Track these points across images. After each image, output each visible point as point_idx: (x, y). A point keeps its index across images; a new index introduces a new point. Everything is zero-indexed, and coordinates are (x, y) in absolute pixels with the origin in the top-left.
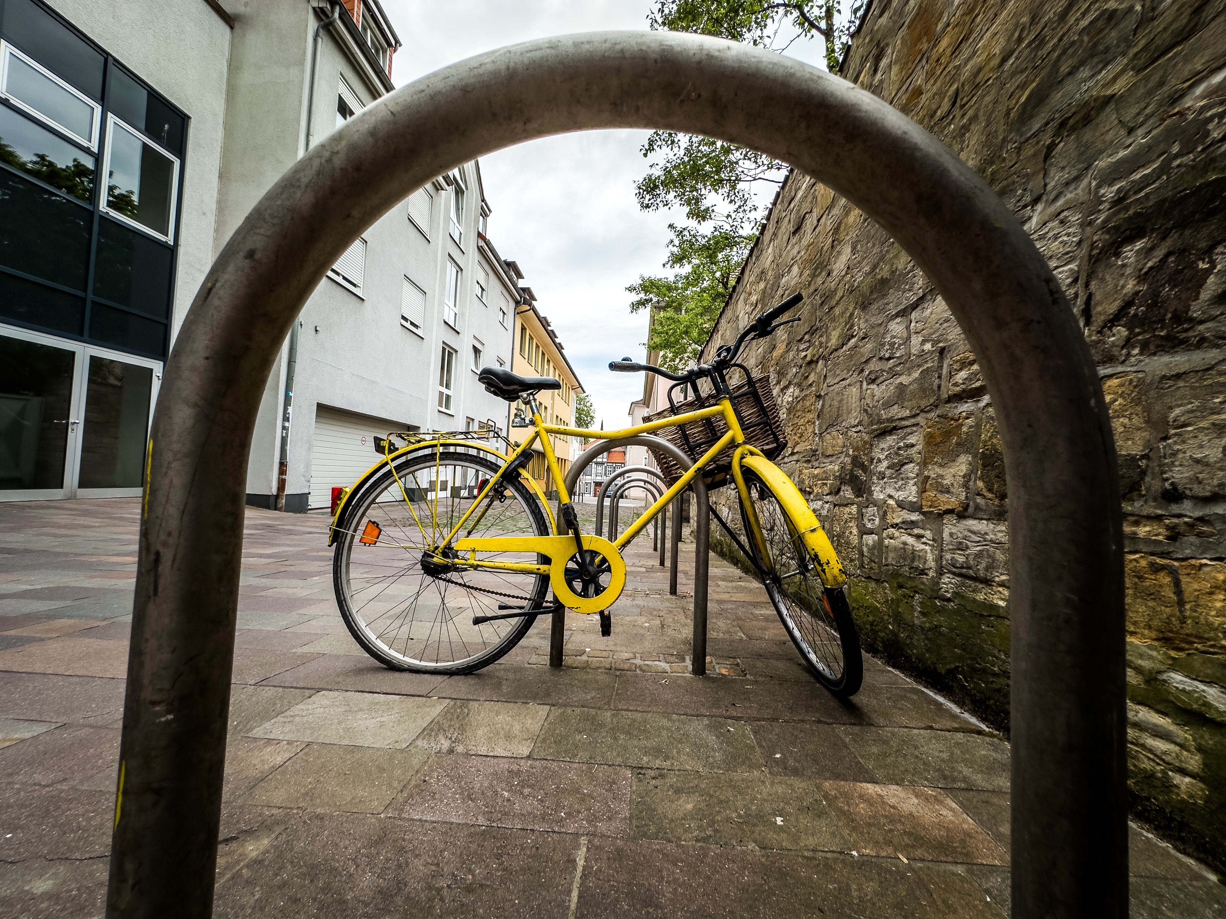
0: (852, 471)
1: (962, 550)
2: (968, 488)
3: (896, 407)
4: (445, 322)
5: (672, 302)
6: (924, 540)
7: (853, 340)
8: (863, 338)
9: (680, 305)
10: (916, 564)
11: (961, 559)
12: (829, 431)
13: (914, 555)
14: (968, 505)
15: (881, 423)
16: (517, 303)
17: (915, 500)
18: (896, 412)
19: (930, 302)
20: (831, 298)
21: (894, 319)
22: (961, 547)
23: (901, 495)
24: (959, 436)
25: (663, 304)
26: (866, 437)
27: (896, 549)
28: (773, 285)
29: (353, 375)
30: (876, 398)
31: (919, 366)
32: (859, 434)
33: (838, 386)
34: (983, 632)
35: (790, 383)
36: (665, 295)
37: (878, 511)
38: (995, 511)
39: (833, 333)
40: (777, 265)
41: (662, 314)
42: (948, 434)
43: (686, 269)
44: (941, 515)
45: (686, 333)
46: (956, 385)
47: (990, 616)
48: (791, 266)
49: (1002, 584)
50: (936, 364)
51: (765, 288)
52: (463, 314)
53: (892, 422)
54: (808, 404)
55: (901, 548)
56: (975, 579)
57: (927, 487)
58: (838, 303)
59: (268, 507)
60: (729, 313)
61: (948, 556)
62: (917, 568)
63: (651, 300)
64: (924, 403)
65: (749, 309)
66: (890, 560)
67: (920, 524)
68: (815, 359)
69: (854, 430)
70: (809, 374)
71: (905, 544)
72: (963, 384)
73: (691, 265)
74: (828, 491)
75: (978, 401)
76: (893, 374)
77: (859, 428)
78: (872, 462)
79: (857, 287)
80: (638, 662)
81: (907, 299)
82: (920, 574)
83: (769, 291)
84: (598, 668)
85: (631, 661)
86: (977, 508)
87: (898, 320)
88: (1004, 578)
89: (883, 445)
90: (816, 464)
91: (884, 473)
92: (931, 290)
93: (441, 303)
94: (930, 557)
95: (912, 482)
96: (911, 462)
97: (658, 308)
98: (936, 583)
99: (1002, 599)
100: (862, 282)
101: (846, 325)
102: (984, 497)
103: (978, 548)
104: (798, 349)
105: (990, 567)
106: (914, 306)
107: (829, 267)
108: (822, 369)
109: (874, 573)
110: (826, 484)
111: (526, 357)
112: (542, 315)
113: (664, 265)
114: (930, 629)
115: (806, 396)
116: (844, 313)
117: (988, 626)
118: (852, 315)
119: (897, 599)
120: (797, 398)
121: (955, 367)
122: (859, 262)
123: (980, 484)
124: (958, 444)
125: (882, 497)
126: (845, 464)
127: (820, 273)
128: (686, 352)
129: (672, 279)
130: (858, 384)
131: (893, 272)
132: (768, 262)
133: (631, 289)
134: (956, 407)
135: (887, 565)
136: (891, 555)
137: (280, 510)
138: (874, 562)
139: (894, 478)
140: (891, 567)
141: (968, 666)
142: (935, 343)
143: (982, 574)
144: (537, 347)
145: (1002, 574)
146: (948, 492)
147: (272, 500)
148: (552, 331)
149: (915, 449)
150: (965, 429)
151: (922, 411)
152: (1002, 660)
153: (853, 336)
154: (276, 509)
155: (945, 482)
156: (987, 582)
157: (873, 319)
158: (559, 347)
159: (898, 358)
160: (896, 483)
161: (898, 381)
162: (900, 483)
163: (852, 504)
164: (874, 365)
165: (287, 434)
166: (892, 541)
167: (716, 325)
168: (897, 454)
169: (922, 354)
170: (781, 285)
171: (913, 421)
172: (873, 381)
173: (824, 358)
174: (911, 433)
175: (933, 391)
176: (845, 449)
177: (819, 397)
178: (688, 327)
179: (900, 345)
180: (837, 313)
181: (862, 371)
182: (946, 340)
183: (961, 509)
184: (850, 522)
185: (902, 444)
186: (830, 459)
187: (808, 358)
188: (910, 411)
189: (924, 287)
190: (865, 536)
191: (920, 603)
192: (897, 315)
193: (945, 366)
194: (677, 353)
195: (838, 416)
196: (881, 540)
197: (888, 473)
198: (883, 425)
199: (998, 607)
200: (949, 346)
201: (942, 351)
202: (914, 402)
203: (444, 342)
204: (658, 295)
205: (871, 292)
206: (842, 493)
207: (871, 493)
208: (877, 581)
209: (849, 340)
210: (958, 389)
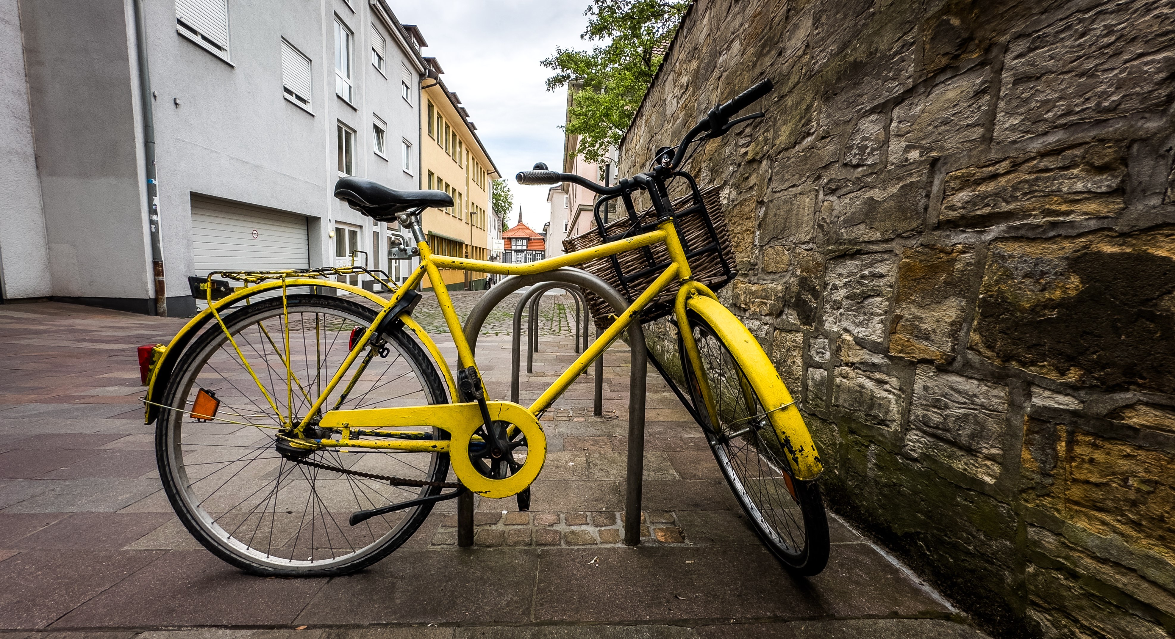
0: (798, 294)
1: (939, 408)
2: (956, 339)
3: (862, 226)
4: (338, 97)
5: (592, 80)
6: (887, 387)
7: (809, 139)
8: (823, 138)
9: (600, 83)
10: (874, 412)
11: (936, 419)
12: (772, 244)
13: (873, 402)
14: (954, 359)
15: (841, 244)
16: (422, 76)
17: (879, 340)
18: (861, 232)
19: (923, 97)
20: (782, 84)
21: (867, 116)
22: (936, 404)
23: (862, 332)
24: (950, 273)
25: (581, 82)
26: (820, 258)
27: (849, 390)
28: (708, 64)
29: (232, 158)
30: (835, 213)
31: (899, 179)
32: (811, 253)
33: (786, 193)
34: (958, 504)
35: (725, 183)
36: (583, 72)
37: (830, 345)
38: (992, 373)
39: (783, 128)
40: (714, 40)
41: (581, 93)
42: (934, 269)
43: (606, 42)
44: (913, 364)
45: (607, 115)
46: (952, 208)
47: (970, 490)
48: (732, 42)
49: (991, 458)
50: (924, 178)
51: (699, 67)
52: (359, 87)
53: (855, 244)
54: (747, 210)
55: (857, 391)
56: (953, 444)
57: (898, 328)
58: (790, 92)
59: (147, 312)
60: (655, 96)
61: (920, 412)
62: (875, 417)
63: (569, 76)
64: (902, 227)
65: (677, 92)
66: (841, 401)
67: (884, 369)
68: (758, 158)
69: (804, 246)
70: (750, 175)
71: (862, 387)
72: (963, 208)
73: (611, 38)
74: (767, 312)
75: (982, 232)
76: (861, 185)
77: (811, 245)
78: (825, 288)
79: (818, 72)
80: (562, 527)
81: (890, 90)
82: (879, 424)
83: (702, 71)
84: (517, 543)
85: (555, 528)
86: (967, 364)
87: (873, 117)
88: (994, 451)
89: (839, 270)
90: (754, 279)
91: (840, 303)
92: (925, 81)
93: (331, 73)
94: (894, 407)
95: (878, 319)
96: (878, 295)
97: (576, 86)
98: (899, 439)
99: (989, 475)
100: (826, 65)
101: (801, 119)
102: (980, 353)
103: (962, 411)
104: (736, 144)
105: (978, 435)
106: (898, 101)
107: (781, 45)
108: (767, 171)
109: (821, 412)
110: (765, 304)
111: (436, 138)
112: (450, 90)
113: (582, 36)
114: (886, 485)
115: (745, 200)
116: (799, 103)
117: (966, 500)
118: (809, 107)
119: (848, 445)
120: (733, 201)
121: (952, 185)
122: (823, 39)
123: (975, 337)
124: (946, 283)
125: (835, 330)
126: (790, 285)
127: (769, 52)
128: (606, 137)
129: (590, 53)
130: (813, 194)
131: (871, 53)
132: (703, 36)
133: (546, 63)
134: (948, 236)
135: (837, 406)
136: (843, 397)
137: (162, 315)
138: (821, 399)
139: (853, 311)
140: (843, 409)
141: (933, 535)
142: (924, 151)
143: (964, 440)
144: (447, 127)
145: (992, 447)
146: (927, 338)
147: (151, 305)
148: (463, 109)
149: (885, 280)
150: (959, 266)
151: (899, 236)
152: (981, 540)
153: (809, 134)
154: (157, 314)
155: (924, 326)
156: (971, 451)
157: (838, 115)
158: (471, 127)
159: (869, 165)
160: (855, 316)
161: (868, 195)
162: (861, 318)
163: (798, 332)
164: (835, 172)
165: (157, 229)
166: (844, 380)
167: (640, 108)
168: (859, 283)
169: (904, 164)
170: (718, 66)
171: (884, 246)
172: (833, 192)
173: (769, 158)
174: (881, 261)
175: (918, 213)
176: (791, 268)
177: (761, 203)
178: (608, 109)
179: (873, 150)
180: (790, 104)
181: (819, 177)
182: (942, 148)
183: (944, 362)
184: (794, 350)
185: (867, 272)
186: (772, 277)
187: (750, 156)
188: (883, 234)
189: (917, 75)
190: (811, 369)
191: (876, 455)
192: (872, 111)
193: (937, 182)
194: (598, 137)
195: (784, 229)
196: (831, 378)
197: (845, 303)
198: (842, 247)
199: (983, 483)
200: (946, 157)
201: (934, 163)
202: (888, 224)
203: (339, 120)
204: (575, 71)
205: (839, 80)
206: (784, 317)
207: (821, 322)
208: (824, 421)
209: (804, 138)
210: (955, 213)
